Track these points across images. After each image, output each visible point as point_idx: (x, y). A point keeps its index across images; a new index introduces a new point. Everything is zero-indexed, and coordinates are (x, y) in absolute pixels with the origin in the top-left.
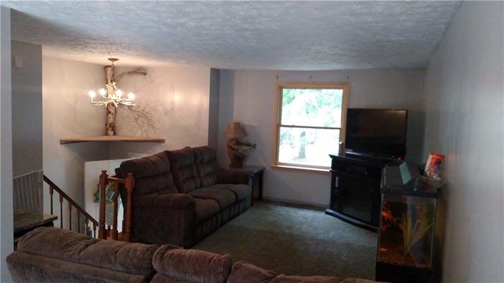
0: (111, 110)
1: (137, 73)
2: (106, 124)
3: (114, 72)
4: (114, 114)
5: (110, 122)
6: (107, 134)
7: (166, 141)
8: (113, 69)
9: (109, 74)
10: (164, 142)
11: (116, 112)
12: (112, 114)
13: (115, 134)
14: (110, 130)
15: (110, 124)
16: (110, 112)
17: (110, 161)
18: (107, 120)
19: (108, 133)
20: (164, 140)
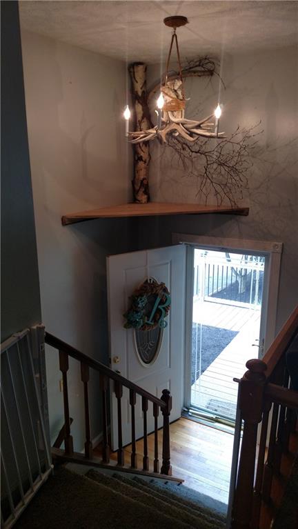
0: (142, 154)
1: (195, 72)
2: (133, 183)
3: (146, 75)
4: (147, 161)
5: (142, 177)
6: (134, 200)
7: (250, 212)
8: (146, 69)
9: (138, 78)
10: (247, 214)
11: (150, 158)
12: (145, 162)
13: (149, 200)
14: (141, 192)
15: (142, 181)
16: (140, 159)
17: (148, 251)
18: (134, 174)
19: (139, 198)
20: (248, 209)
